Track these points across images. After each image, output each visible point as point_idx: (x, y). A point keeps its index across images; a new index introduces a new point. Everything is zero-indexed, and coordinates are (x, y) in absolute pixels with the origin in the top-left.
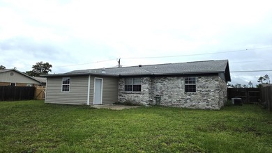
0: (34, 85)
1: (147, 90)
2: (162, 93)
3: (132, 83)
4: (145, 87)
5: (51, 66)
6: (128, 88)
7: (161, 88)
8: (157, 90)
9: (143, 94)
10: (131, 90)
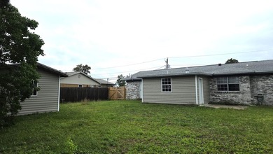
0: (95, 86)
1: (248, 90)
2: (265, 92)
3: (228, 82)
4: (245, 86)
5: (90, 68)
6: (223, 88)
7: (263, 87)
8: (258, 89)
9: (243, 94)
10: (226, 89)
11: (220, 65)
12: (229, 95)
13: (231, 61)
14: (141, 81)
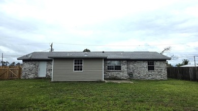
1: (126, 69)
2: (133, 71)
3: (114, 64)
4: (124, 67)
6: (110, 68)
7: (133, 68)
8: (130, 69)
9: (123, 72)
10: (113, 69)
11: (103, 52)
12: (114, 73)
13: (87, 51)
14: (52, 60)
